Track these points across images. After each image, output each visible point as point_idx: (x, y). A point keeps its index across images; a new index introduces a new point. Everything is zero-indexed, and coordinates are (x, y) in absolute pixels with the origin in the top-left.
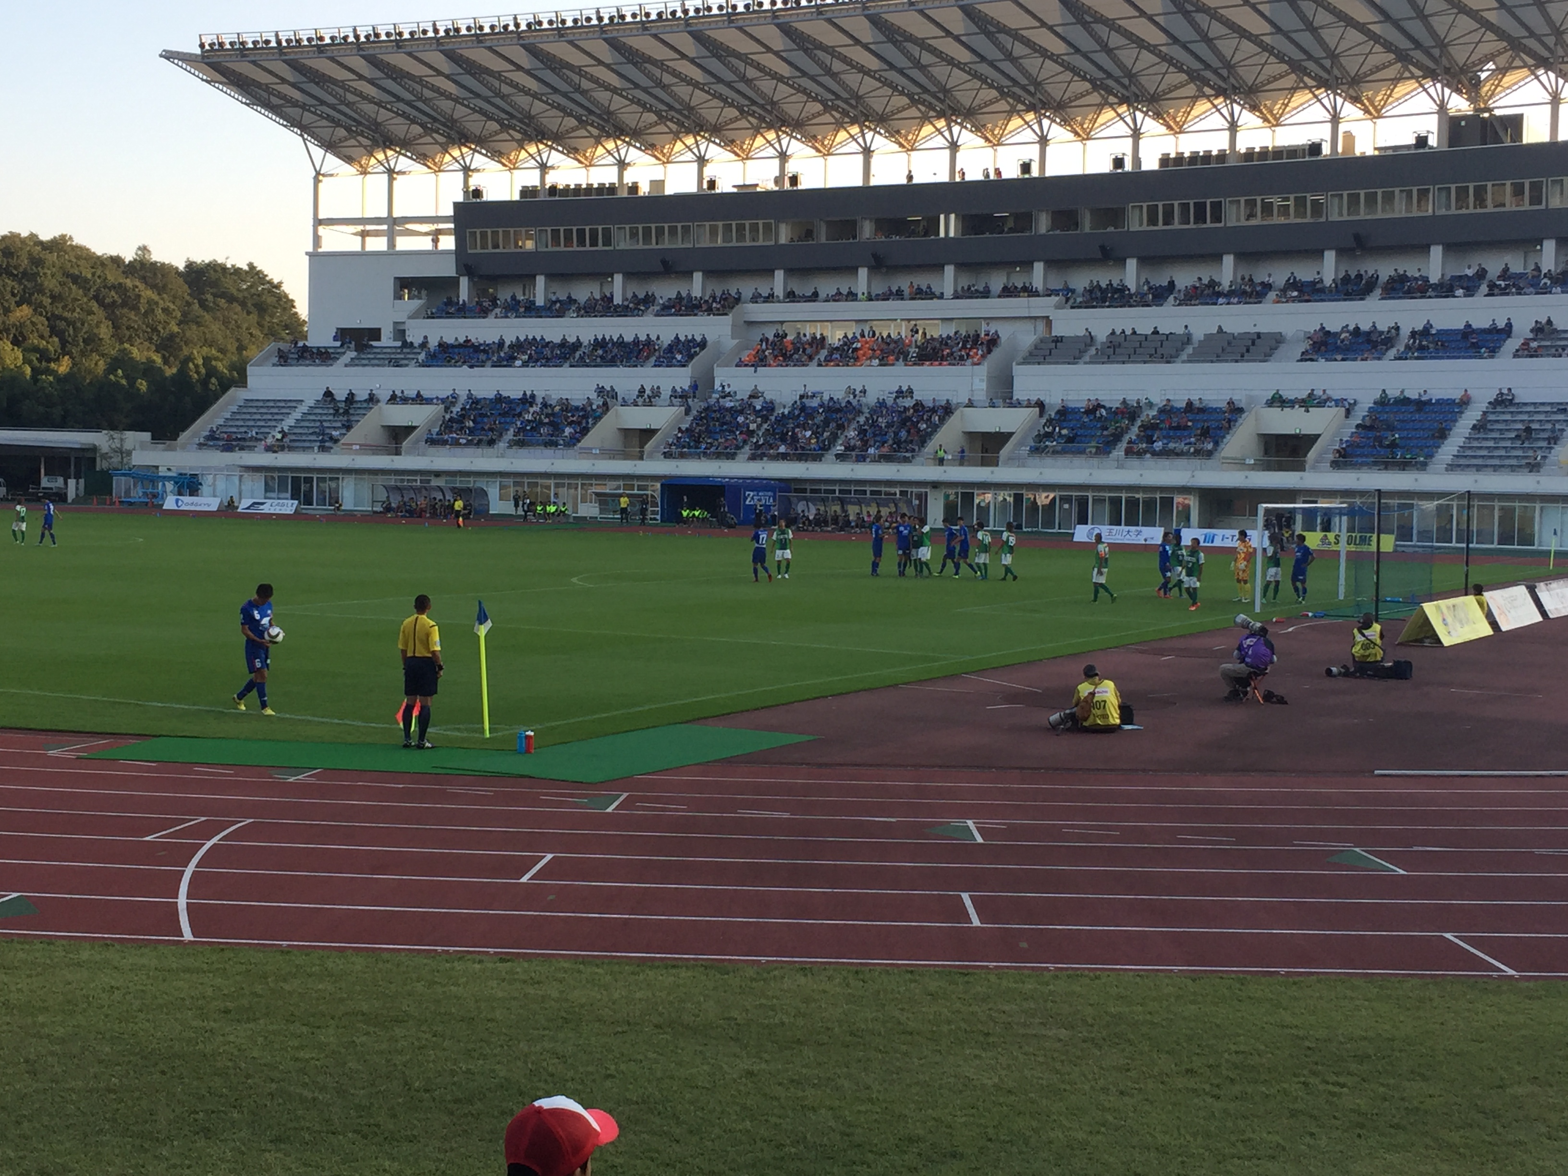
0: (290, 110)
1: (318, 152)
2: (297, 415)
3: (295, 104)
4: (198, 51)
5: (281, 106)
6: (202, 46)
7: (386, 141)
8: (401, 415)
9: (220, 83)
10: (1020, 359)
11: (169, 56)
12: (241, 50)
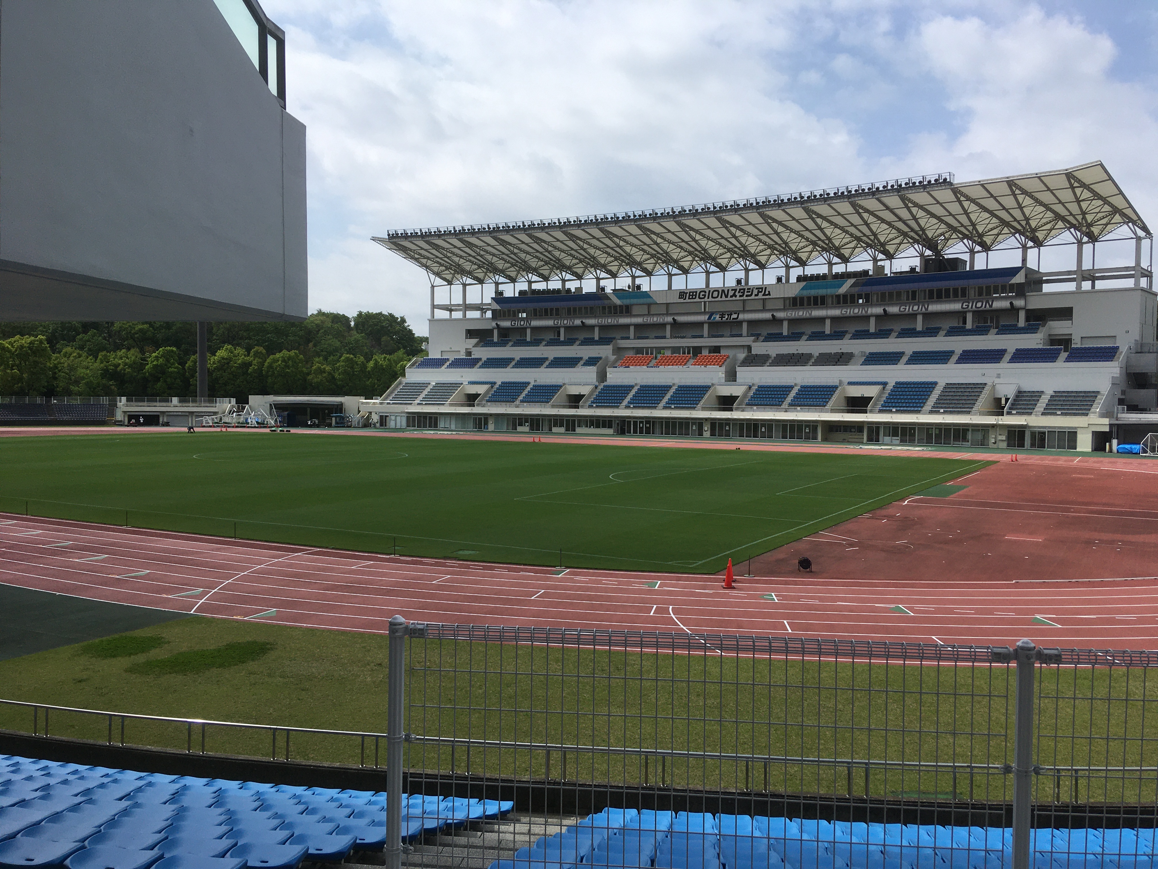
0: (424, 261)
1: (432, 277)
2: (428, 389)
3: (425, 257)
4: (387, 237)
5: (418, 258)
6: (389, 235)
7: (463, 272)
8: (473, 390)
9: (395, 250)
10: (738, 364)
11: (374, 239)
12: (405, 236)
